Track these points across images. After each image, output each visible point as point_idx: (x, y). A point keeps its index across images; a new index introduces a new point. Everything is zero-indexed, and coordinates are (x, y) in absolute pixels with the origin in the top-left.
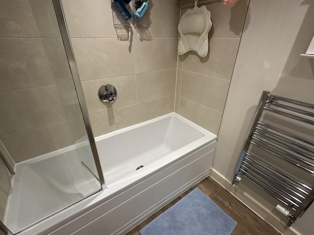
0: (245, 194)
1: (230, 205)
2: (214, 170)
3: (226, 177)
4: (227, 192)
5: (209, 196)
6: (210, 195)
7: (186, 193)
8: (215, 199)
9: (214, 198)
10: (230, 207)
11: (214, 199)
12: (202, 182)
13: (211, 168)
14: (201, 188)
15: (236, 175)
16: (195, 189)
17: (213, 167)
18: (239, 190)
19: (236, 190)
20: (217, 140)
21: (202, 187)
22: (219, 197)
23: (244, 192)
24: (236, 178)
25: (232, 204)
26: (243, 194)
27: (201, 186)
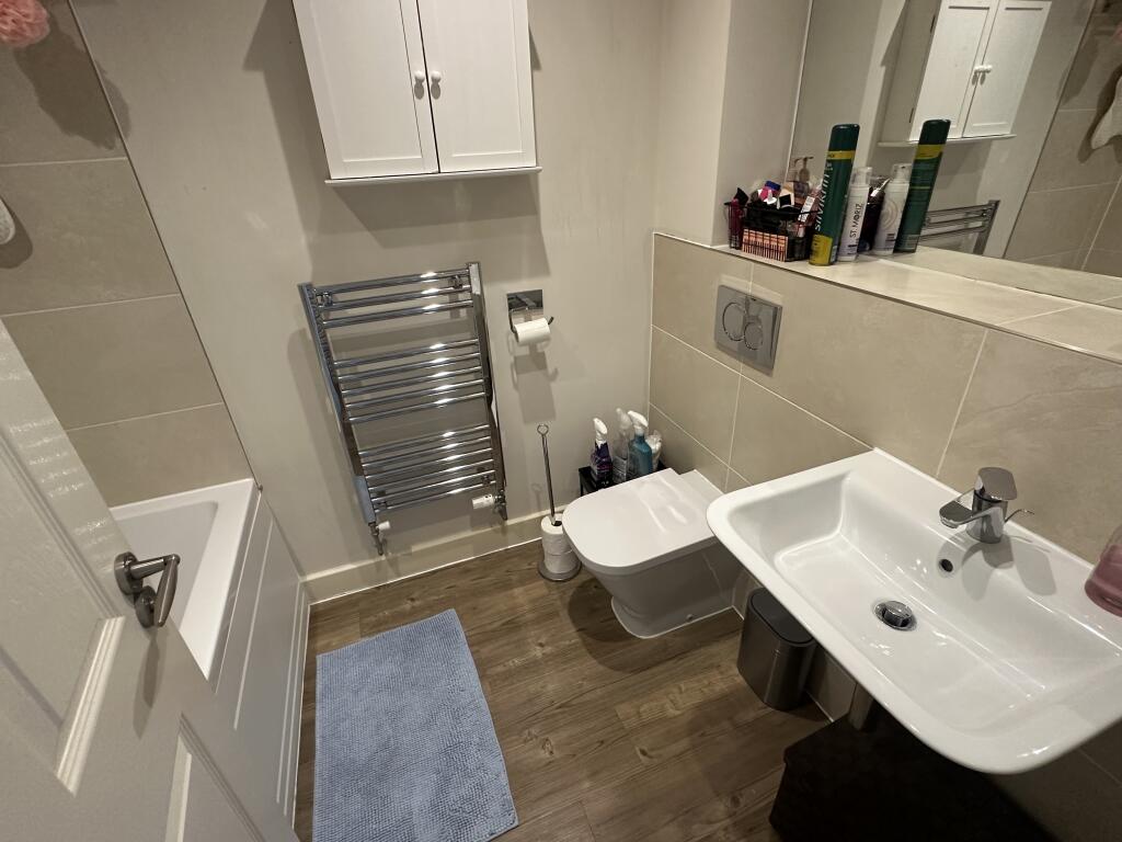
0: (415, 548)
1: (413, 600)
2: (311, 577)
3: (352, 561)
4: (381, 591)
5: (362, 637)
6: (362, 632)
7: (309, 698)
8: (378, 627)
9: (374, 626)
10: (417, 603)
11: (374, 630)
12: (313, 634)
13: (301, 580)
14: (327, 648)
15: (373, 525)
16: (319, 662)
17: (303, 574)
18: (399, 555)
19: (393, 563)
20: (261, 489)
21: (326, 642)
22: (381, 614)
23: (410, 548)
24: (377, 531)
25: (413, 596)
26: (410, 554)
27: (321, 643)
